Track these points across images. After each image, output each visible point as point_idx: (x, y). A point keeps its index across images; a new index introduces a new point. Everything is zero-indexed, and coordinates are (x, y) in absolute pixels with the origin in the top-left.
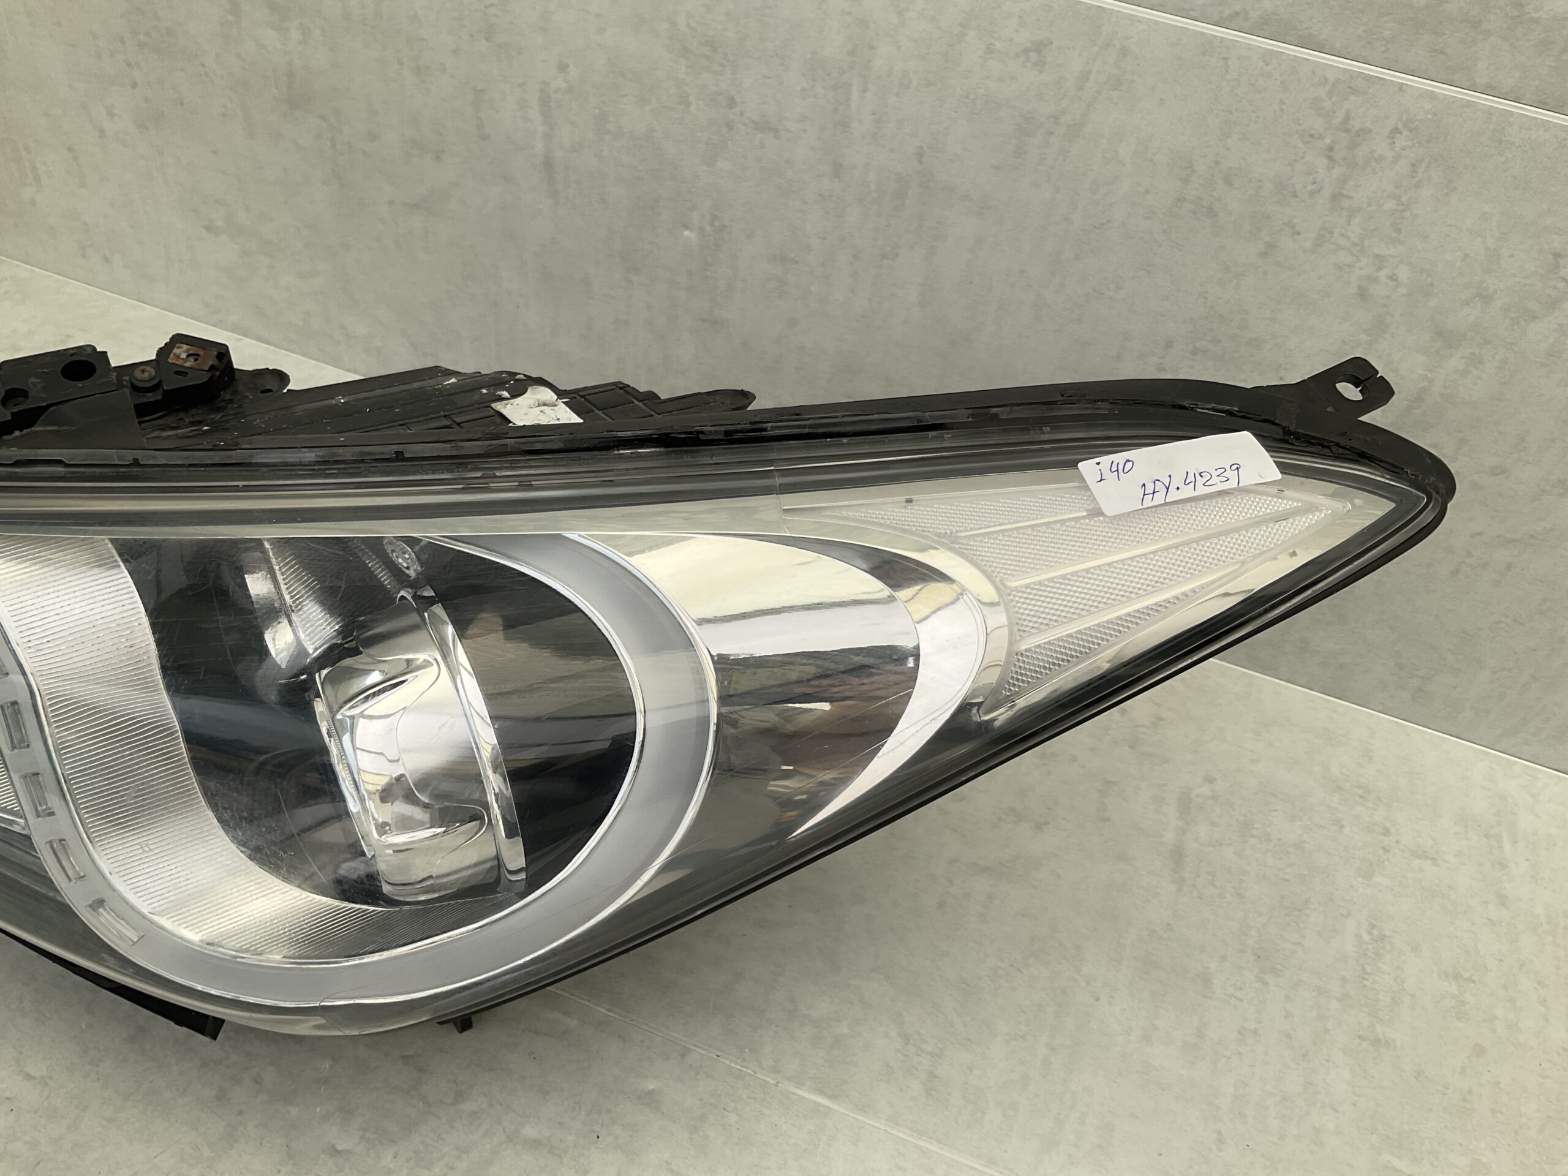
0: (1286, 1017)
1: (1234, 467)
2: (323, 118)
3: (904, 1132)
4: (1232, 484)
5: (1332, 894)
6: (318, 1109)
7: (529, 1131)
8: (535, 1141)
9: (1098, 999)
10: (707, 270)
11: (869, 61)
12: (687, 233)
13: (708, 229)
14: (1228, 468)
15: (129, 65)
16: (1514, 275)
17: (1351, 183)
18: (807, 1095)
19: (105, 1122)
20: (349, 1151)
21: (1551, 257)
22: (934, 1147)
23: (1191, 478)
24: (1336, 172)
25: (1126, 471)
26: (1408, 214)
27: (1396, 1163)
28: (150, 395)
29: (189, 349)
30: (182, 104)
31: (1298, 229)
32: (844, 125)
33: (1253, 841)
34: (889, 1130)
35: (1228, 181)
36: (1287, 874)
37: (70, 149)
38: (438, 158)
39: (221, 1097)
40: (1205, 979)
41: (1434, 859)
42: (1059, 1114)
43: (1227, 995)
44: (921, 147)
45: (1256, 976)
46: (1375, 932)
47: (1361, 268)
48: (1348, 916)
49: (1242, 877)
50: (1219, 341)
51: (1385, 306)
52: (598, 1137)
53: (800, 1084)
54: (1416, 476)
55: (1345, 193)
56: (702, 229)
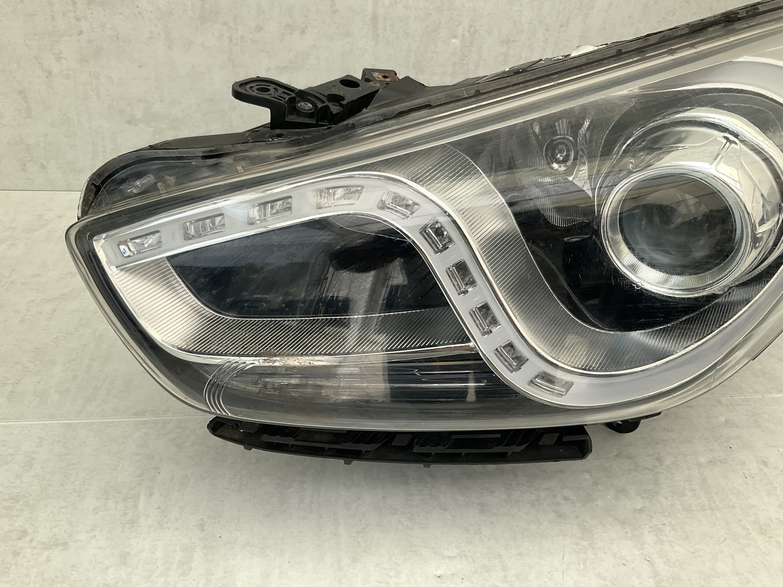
6: (608, 496)
7: (703, 459)
8: (710, 462)
10: (464, 60)
19: (519, 557)
20: (645, 507)
30: (118, 38)
39: (560, 515)
52: (731, 448)
56: (463, 36)
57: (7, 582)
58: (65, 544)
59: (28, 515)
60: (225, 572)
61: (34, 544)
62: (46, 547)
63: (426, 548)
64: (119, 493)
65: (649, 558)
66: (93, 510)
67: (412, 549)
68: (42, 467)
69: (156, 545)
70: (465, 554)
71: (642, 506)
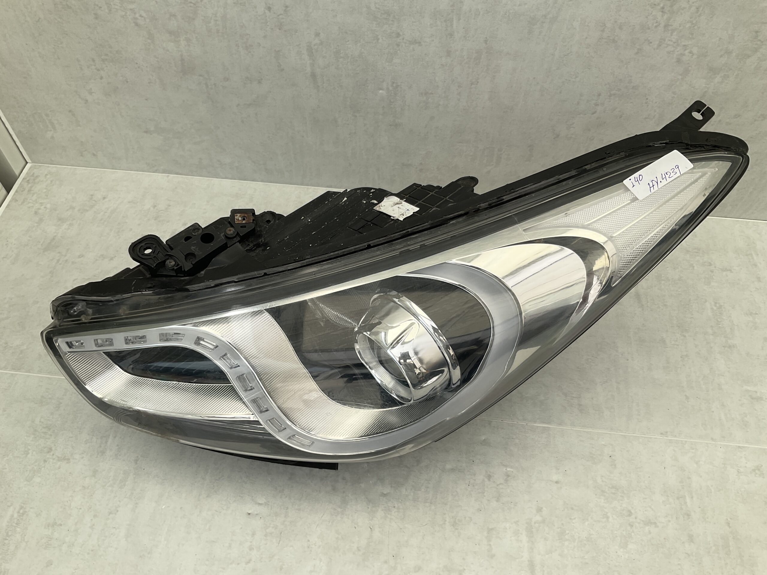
0: (696, 347)
1: (677, 167)
2: (201, 76)
3: (578, 428)
4: (678, 174)
5: (697, 295)
6: (371, 482)
7: (448, 466)
8: (452, 469)
9: (628, 360)
10: (391, 105)
11: (461, 8)
12: (381, 91)
13: (391, 88)
14: (675, 168)
15: (98, 70)
16: (740, 42)
17: (672, 20)
18: (539, 425)
19: (297, 511)
20: (389, 493)
21: (754, 33)
22: (590, 430)
23: (664, 176)
24: (666, 17)
25: (641, 180)
26: (696, 27)
27: (749, 388)
28: (235, 239)
29: (241, 215)
30: (127, 82)
31: (651, 41)
32: (451, 35)
33: (663, 282)
34: (573, 429)
35: (621, 28)
36: (679, 292)
37: (70, 111)
38: (260, 82)
39: (334, 489)
40: (663, 341)
41: (730, 270)
42: (629, 405)
43: (673, 345)
44: (486, 38)
45: (681, 335)
46: (717, 305)
47: (678, 51)
48: (706, 301)
49: (664, 298)
50: (621, 89)
51: (688, 64)
52: (473, 461)
53: (535, 422)
54: (736, 150)
55: (670, 24)
56: (388, 89)
57: (39, 477)
58: (68, 459)
59: (54, 439)
60: (141, 490)
61: (54, 457)
62: (60, 459)
63: (249, 496)
64: (99, 433)
65: (372, 527)
66: (85, 441)
67: (241, 495)
68: (64, 410)
69: (111, 468)
70: (268, 503)
71: (389, 492)
